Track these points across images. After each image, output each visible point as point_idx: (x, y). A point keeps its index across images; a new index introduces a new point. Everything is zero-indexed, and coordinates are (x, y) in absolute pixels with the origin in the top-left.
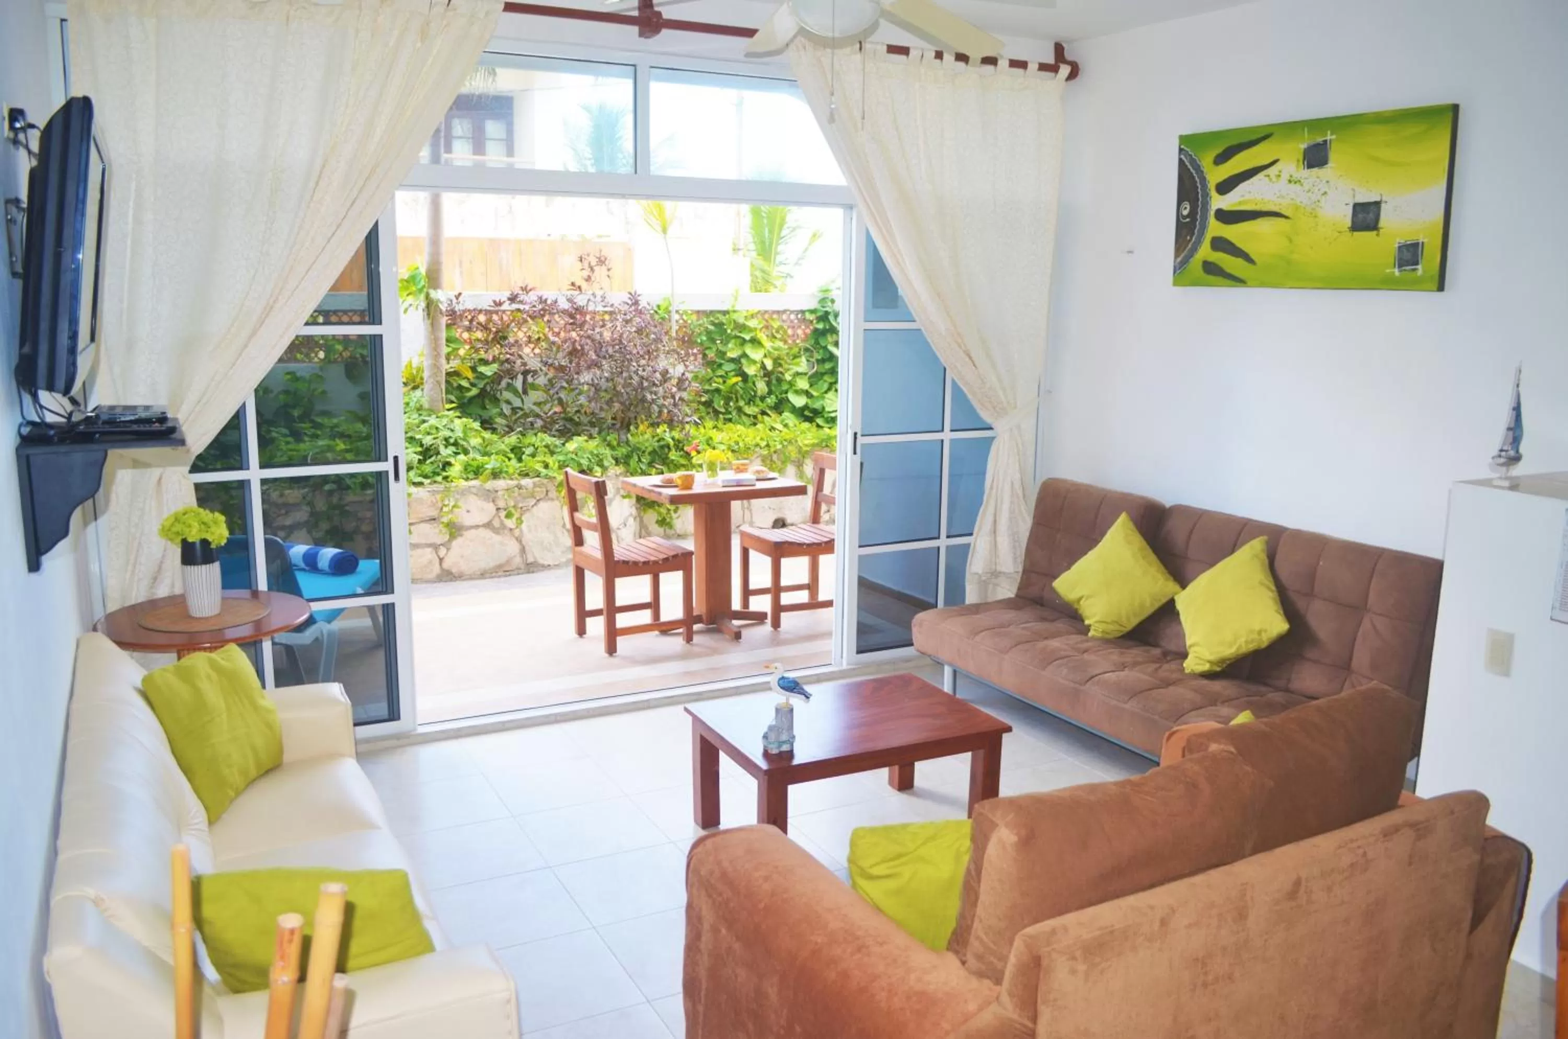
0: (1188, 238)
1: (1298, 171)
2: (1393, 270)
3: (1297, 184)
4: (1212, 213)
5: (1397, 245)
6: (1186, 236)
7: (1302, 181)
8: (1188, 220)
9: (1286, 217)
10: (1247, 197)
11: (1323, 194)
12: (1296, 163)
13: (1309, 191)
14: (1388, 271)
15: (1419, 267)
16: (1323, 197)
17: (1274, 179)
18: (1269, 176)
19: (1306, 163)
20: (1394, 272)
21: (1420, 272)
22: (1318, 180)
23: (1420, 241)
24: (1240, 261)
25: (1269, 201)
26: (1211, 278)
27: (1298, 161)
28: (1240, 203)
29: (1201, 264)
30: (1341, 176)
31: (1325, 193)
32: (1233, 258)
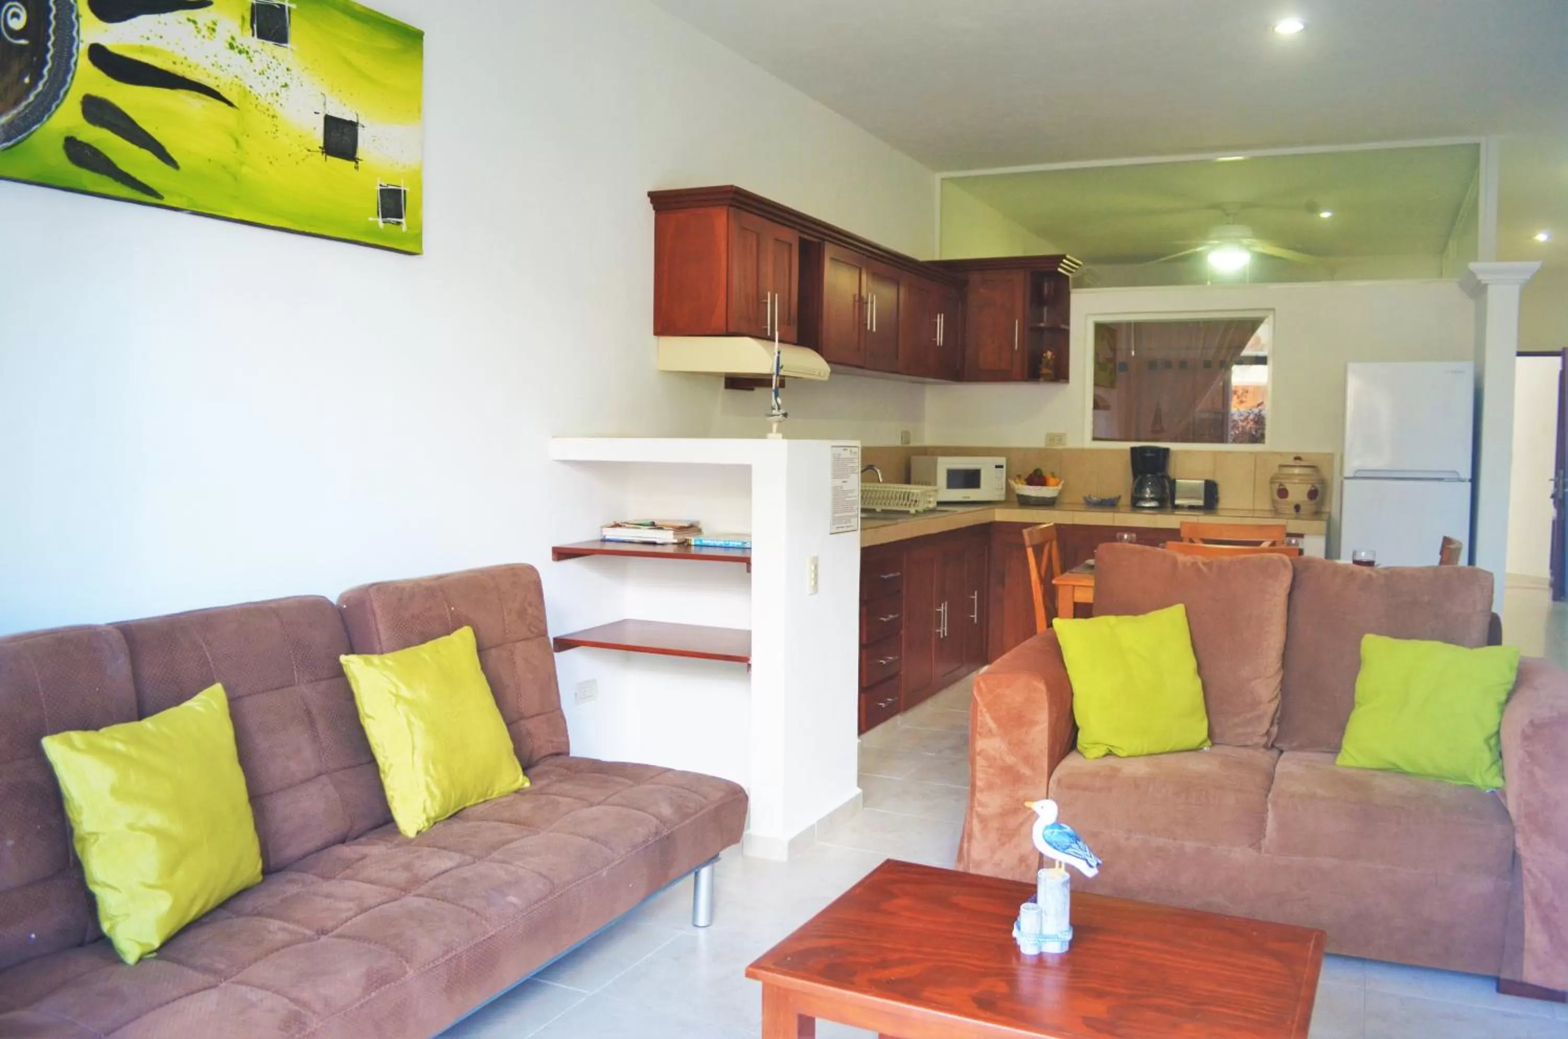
0: (27, 80)
1: (242, 35)
2: (377, 219)
3: (244, 55)
4: (84, 48)
5: (379, 188)
6: (22, 77)
7: (251, 53)
8: (23, 42)
9: (230, 104)
10: (154, 43)
11: (283, 86)
12: (240, 21)
13: (262, 73)
14: (371, 219)
15: (403, 220)
16: (283, 89)
17: (205, 31)
18: (195, 22)
19: (255, 26)
20: (377, 222)
21: (404, 228)
22: (274, 61)
23: (403, 189)
24: (146, 155)
25: (197, 66)
26: (88, 178)
27: (243, 18)
28: (142, 49)
29: (60, 143)
30: (306, 68)
31: (286, 85)
32: (134, 148)
